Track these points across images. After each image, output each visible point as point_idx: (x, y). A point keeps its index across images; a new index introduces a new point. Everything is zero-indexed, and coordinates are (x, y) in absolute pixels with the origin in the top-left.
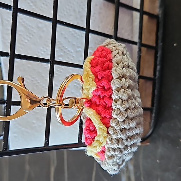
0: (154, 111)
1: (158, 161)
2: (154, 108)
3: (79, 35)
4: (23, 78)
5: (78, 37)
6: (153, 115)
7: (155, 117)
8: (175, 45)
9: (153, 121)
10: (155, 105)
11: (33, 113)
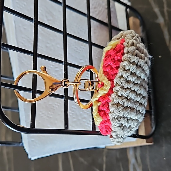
0: (153, 113)
1: (164, 158)
2: (153, 111)
3: (80, 50)
4: (45, 67)
5: (80, 52)
6: (153, 117)
7: (154, 118)
8: (160, 57)
9: (153, 121)
10: (153, 107)
11: (48, 118)
